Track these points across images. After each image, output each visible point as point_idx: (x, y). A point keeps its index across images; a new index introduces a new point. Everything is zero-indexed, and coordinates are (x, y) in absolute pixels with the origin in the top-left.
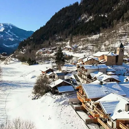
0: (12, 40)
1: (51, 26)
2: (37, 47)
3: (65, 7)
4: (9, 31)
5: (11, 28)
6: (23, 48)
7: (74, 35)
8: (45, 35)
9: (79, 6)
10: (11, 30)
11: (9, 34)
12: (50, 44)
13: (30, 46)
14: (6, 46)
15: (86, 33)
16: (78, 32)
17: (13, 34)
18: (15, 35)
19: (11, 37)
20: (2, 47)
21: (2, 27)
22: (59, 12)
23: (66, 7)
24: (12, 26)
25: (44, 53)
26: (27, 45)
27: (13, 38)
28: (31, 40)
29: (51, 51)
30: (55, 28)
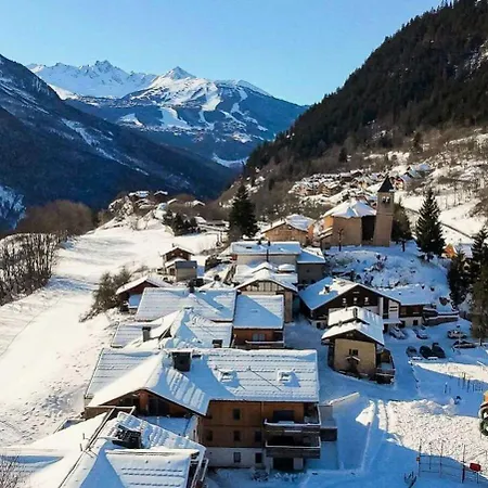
0: (244, 141)
1: (361, 92)
2: (299, 171)
3: (421, 14)
4: (236, 108)
5: (244, 95)
6: (258, 170)
7: (434, 126)
8: (335, 125)
9: (476, 8)
10: (244, 106)
11: (235, 119)
12: (343, 158)
13: (279, 166)
14: (220, 161)
15: (475, 117)
16: (449, 113)
17: (248, 118)
18: (255, 121)
19: (242, 131)
20: (208, 165)
21: (213, 94)
22: (398, 34)
23: (427, 14)
24: (247, 90)
25: (312, 192)
26: (272, 161)
27: (248, 133)
28: (288, 142)
29: (332, 185)
30: (374, 100)
